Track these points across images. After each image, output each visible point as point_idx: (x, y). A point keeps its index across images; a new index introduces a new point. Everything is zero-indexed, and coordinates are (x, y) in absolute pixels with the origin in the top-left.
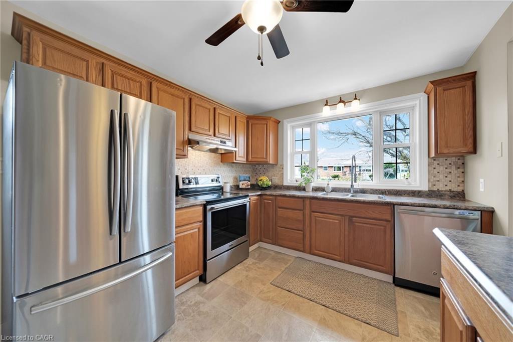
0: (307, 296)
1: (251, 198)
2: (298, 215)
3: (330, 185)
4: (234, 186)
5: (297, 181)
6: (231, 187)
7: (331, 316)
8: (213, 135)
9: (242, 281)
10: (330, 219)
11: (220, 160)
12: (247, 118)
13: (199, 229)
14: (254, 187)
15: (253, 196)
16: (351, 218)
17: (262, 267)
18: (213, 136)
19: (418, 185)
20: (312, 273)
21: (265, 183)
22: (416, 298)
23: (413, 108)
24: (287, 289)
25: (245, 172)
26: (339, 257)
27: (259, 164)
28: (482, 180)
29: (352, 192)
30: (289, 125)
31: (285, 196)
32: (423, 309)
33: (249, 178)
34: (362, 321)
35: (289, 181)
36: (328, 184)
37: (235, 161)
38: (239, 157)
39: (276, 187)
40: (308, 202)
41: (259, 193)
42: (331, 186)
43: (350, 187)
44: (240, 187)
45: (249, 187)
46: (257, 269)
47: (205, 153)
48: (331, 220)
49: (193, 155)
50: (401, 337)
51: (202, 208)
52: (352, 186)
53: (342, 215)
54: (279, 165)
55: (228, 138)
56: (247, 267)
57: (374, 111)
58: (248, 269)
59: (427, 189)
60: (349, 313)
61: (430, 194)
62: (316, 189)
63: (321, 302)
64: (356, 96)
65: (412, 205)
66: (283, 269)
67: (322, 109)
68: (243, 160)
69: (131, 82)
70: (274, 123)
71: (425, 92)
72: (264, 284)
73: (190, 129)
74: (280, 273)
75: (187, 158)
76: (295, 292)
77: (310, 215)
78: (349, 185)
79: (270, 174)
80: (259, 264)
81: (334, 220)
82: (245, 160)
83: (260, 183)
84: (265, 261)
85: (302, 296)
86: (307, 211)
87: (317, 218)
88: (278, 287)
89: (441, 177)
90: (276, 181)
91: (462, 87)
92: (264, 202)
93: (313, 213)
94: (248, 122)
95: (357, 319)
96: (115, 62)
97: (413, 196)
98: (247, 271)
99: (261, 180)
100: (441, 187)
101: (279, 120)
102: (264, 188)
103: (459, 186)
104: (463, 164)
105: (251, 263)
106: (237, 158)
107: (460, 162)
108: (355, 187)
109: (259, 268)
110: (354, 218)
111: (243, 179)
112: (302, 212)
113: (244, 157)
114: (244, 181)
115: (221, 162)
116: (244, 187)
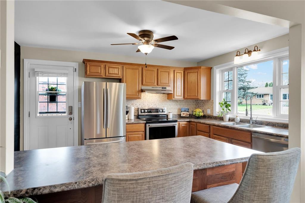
1: (181, 123)
6: (174, 115)
11: (167, 98)
12: (184, 69)
13: (142, 135)
16: (231, 140)
18: (156, 85)
29: (251, 123)
30: (217, 70)
33: (188, 110)
35: (217, 113)
36: (237, 116)
37: (173, 99)
38: (177, 96)
39: (209, 117)
40: (211, 127)
41: (188, 120)
43: (249, 119)
44: (182, 116)
45: (188, 116)
49: (148, 96)
51: (144, 125)
52: (251, 118)
53: (227, 137)
54: (211, 100)
55: (168, 85)
67: (234, 59)
68: (181, 98)
69: (115, 69)
70: (206, 70)
73: (142, 84)
79: (206, 107)
82: (182, 97)
83: (194, 113)
86: (211, 134)
90: (209, 112)
92: (191, 126)
94: (184, 72)
96: (109, 63)
101: (211, 67)
102: (197, 117)
106: (175, 97)
108: (253, 119)
110: (233, 140)
111: (183, 110)
112: (208, 134)
113: (181, 96)
114: (185, 111)
115: (168, 99)
116: (184, 115)
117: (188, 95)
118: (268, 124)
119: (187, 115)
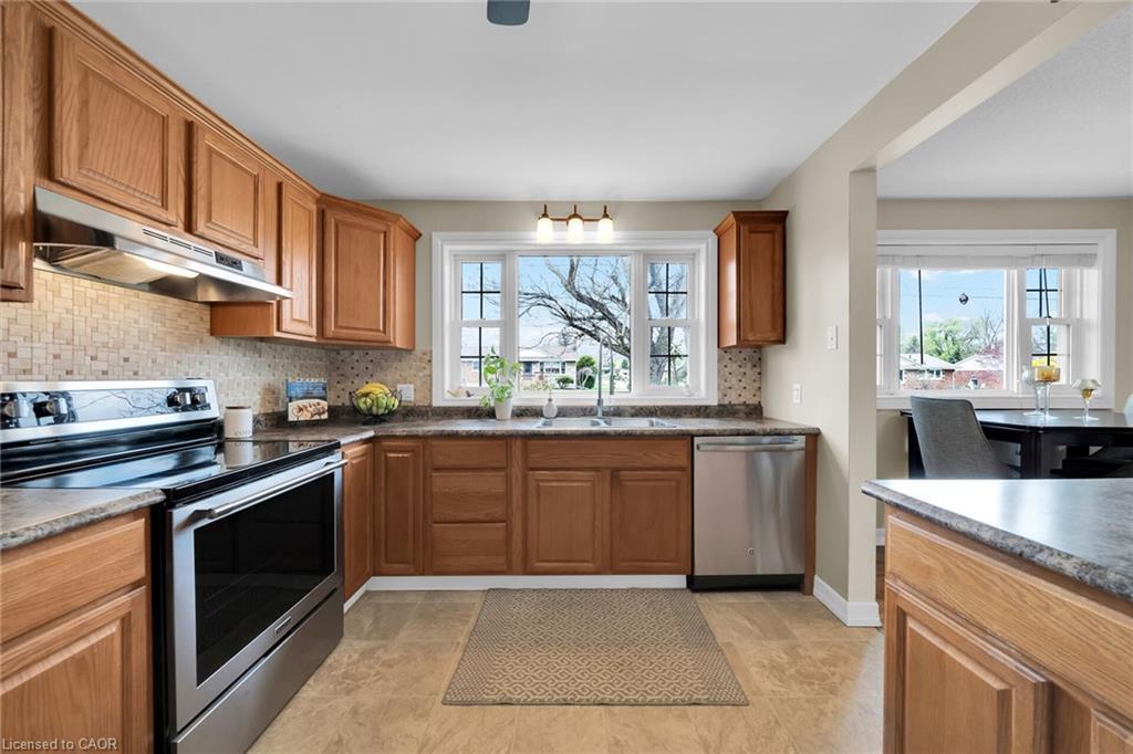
0: (556, 697)
1: (347, 452)
2: (493, 482)
3: (553, 402)
4: (267, 414)
5: (469, 395)
6: (256, 421)
7: (626, 725)
8: (181, 225)
9: (340, 741)
10: (573, 481)
12: (319, 200)
13: (125, 620)
14: (346, 415)
15: (352, 443)
16: (616, 473)
17: (396, 655)
18: (180, 229)
19: (703, 395)
20: (540, 622)
21: (384, 402)
22: (728, 605)
23: (693, 256)
24: (497, 698)
25: (306, 371)
26: (591, 565)
27: (351, 349)
28: (797, 386)
29: (598, 414)
30: (447, 248)
31: (454, 436)
32: (746, 623)
33: (324, 389)
34: (684, 703)
35: (447, 396)
36: (550, 400)
37: (277, 334)
38: (292, 320)
39: (409, 413)
40: (517, 446)
41: (370, 434)
42: (555, 404)
43: (595, 403)
44: (292, 418)
45: (325, 416)
46: (384, 670)
47: (131, 292)
48: (575, 484)
49: (58, 295)
50: (754, 704)
51: (142, 521)
52: (600, 402)
53: (597, 469)
54: (420, 353)
56: (346, 675)
57: (636, 251)
58: (350, 684)
59: (715, 403)
60: (655, 697)
61: (723, 411)
62: (521, 413)
63: (592, 697)
64: (605, 211)
65: (722, 434)
66: (462, 640)
67: (536, 223)
68: (309, 332)
70: (405, 235)
71: (714, 231)
72: (425, 715)
73: (47, 173)
74: (458, 655)
75: (28, 299)
76: (522, 697)
77: (525, 478)
78: (592, 400)
79: (391, 376)
80: (385, 647)
81: (580, 482)
82: (313, 331)
83: (362, 404)
84: (403, 634)
85: (542, 703)
86: (517, 470)
87: (541, 484)
88: (469, 704)
89: (734, 381)
90: (409, 394)
91: (769, 232)
92: (386, 457)
93: (531, 473)
94: (322, 215)
95: (675, 704)
97: (698, 416)
98: (348, 692)
99: (366, 395)
100: (733, 398)
101: (421, 232)
102: (376, 416)
103: (754, 395)
104: (760, 359)
105: (356, 656)
106: (286, 325)
107: (757, 356)
108: (605, 404)
109: (389, 664)
110: (624, 473)
111: (299, 391)
112: (503, 473)
113: (310, 324)
114: (308, 396)
115: (212, 333)
116: (305, 416)
117: (340, 324)
118: (639, 412)
119: (320, 414)
